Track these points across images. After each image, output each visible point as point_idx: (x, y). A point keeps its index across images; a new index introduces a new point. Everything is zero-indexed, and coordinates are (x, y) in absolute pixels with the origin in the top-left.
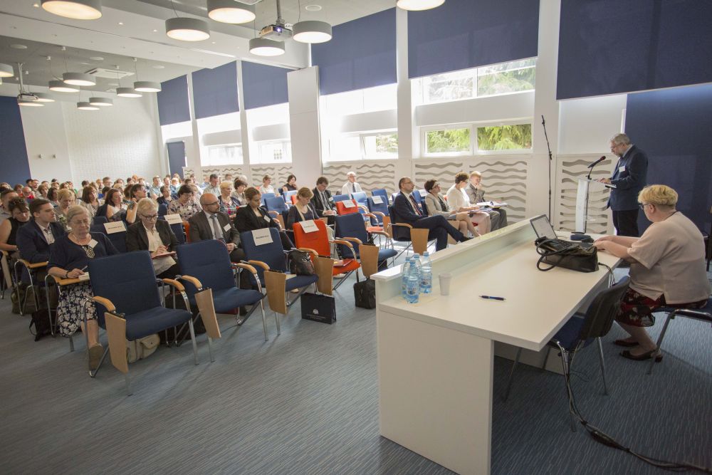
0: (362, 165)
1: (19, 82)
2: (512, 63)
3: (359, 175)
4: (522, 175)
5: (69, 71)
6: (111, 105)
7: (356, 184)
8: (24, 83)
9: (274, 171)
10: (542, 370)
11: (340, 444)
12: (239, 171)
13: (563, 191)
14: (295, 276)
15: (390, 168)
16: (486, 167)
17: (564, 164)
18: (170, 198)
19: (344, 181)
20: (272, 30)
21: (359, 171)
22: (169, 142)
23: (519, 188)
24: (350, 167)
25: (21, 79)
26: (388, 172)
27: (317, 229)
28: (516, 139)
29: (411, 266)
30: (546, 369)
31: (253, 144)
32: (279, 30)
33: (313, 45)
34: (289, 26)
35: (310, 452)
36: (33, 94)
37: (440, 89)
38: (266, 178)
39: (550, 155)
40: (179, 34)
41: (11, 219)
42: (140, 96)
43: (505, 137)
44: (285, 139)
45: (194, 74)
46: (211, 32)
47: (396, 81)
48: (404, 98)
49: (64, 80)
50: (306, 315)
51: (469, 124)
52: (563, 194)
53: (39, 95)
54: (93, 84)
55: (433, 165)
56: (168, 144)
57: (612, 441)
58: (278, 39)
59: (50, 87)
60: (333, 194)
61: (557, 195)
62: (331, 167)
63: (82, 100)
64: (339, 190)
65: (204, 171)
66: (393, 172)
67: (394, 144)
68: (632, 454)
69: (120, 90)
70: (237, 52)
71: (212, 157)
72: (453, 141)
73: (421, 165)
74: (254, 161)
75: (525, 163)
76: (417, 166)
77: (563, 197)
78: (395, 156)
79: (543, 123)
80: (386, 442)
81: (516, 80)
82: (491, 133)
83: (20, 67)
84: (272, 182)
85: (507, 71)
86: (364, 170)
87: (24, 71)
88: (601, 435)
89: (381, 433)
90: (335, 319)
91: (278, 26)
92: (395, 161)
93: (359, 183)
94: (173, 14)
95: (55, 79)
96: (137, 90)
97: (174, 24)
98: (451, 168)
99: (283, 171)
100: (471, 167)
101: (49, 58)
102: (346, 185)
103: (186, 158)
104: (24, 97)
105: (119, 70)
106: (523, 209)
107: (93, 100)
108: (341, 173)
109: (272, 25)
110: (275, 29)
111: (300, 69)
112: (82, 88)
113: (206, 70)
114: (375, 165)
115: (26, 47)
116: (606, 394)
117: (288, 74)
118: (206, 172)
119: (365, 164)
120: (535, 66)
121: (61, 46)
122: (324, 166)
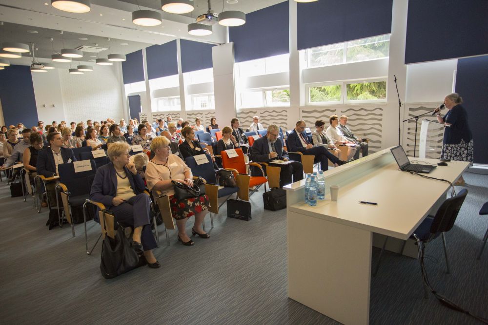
0: (265, 110)
1: (32, 56)
2: (370, 39)
3: (262, 118)
4: (379, 117)
5: (65, 48)
6: (91, 70)
7: (259, 124)
8: (35, 57)
9: (202, 115)
10: (400, 255)
11: (261, 303)
12: (178, 115)
13: (409, 129)
14: (223, 187)
15: (284, 113)
16: (353, 112)
17: (410, 109)
18: (132, 134)
19: (252, 122)
20: (205, 18)
21: (262, 115)
22: (129, 95)
23: (377, 127)
24: (256, 112)
25: (34, 54)
26: (282, 115)
27: (237, 155)
28: (373, 92)
29: (312, 180)
30: (403, 254)
31: (188, 97)
32: (210, 17)
33: (230, 28)
34: (216, 15)
35: (240, 308)
36: (41, 64)
37: (319, 58)
38: (197, 120)
39: (400, 103)
40: (141, 22)
41: (30, 148)
42: (112, 64)
43: (365, 91)
44: (210, 93)
45: (147, 49)
46: (162, 20)
47: (289, 52)
48: (294, 64)
49: (62, 54)
50: (231, 214)
51: (340, 82)
52: (409, 131)
53: (45, 64)
54: (80, 56)
55: (315, 111)
56: (129, 97)
57: (455, 306)
58: (208, 24)
59: (53, 59)
60: (245, 131)
61: (405, 131)
62: (242, 112)
63: (73, 67)
64: (248, 128)
65: (153, 115)
66: (286, 116)
67: (286, 96)
68: (470, 315)
69: (98, 60)
70: (179, 33)
71: (158, 106)
72: (328, 94)
73: (307, 111)
74: (188, 108)
75: (381, 109)
76: (303, 111)
77: (409, 133)
78: (288, 104)
79: (395, 81)
80: (292, 302)
81: (373, 51)
82: (355, 88)
83: (33, 45)
84: (201, 123)
85: (367, 44)
86: (266, 114)
87: (35, 49)
88: (447, 301)
89: (289, 296)
90: (251, 218)
91: (209, 14)
92: (288, 108)
93: (262, 123)
94: (137, 8)
95: (56, 53)
96: (110, 60)
97: (137, 15)
98: (327, 113)
99: (209, 115)
100: (342, 112)
101: (52, 39)
102: (252, 125)
103: (141, 107)
104: (36, 66)
105: (97, 47)
106: (380, 142)
107: (80, 67)
108: (249, 116)
109: (205, 14)
110: (207, 17)
111: (220, 44)
112: (73, 59)
113: (156, 46)
114: (274, 111)
115: (37, 32)
116: (448, 273)
117: (213, 48)
118: (155, 116)
119: (266, 110)
120: (389, 40)
121: (60, 31)
122: (238, 112)
